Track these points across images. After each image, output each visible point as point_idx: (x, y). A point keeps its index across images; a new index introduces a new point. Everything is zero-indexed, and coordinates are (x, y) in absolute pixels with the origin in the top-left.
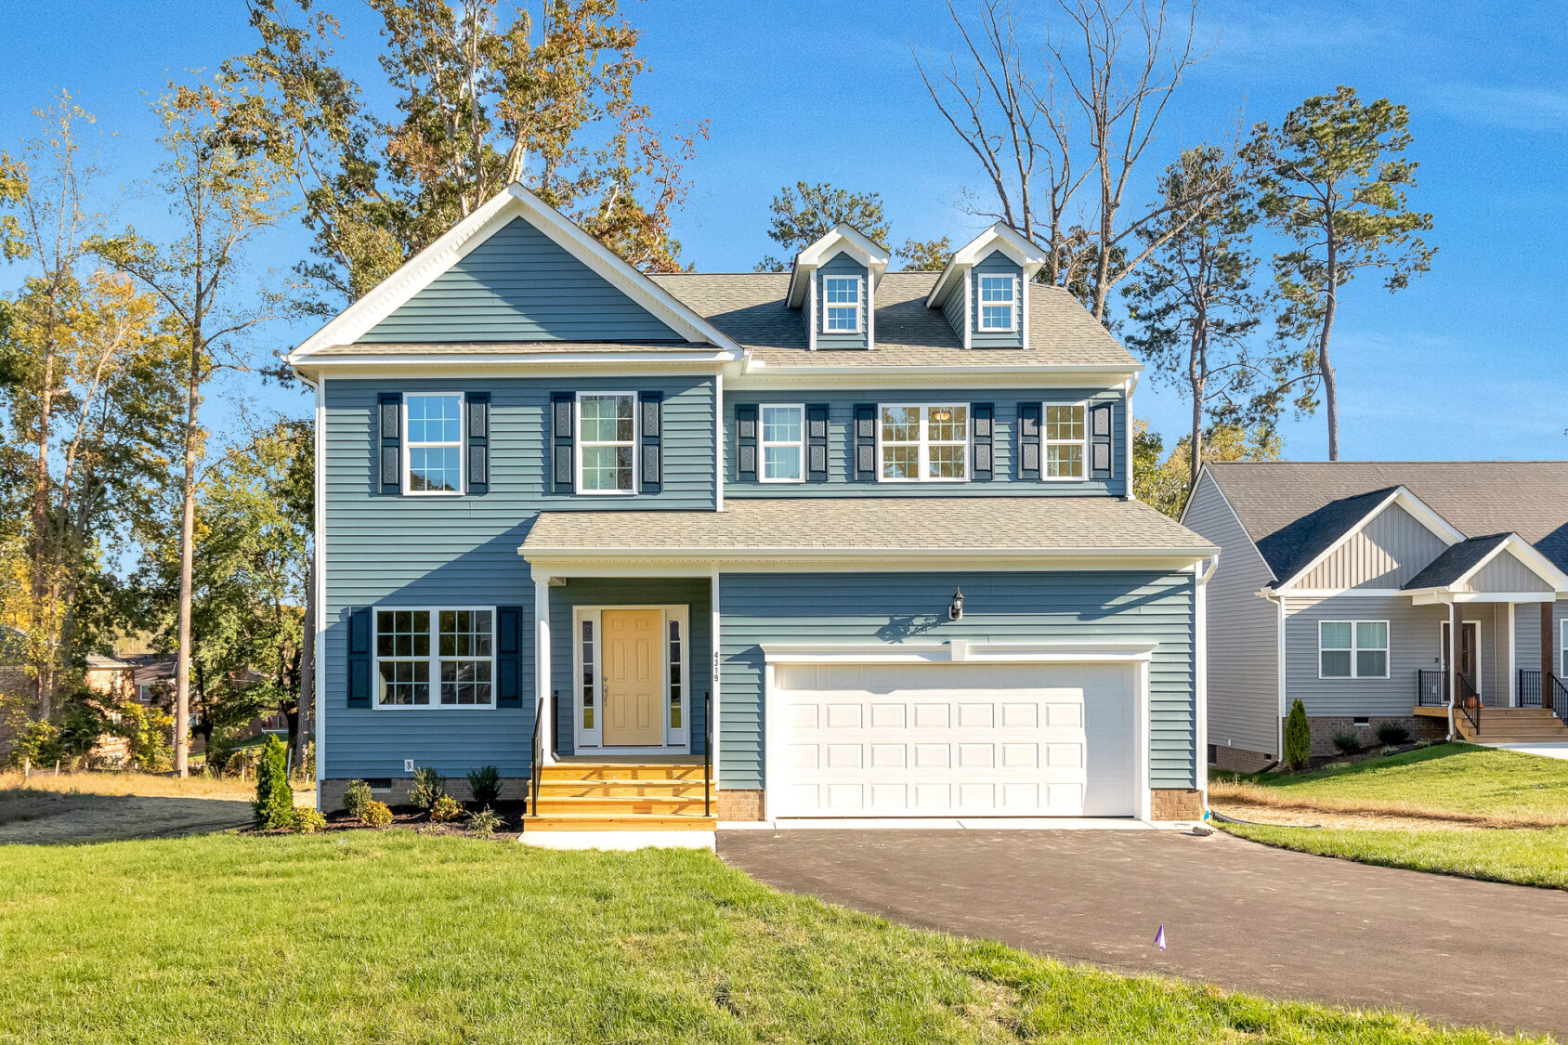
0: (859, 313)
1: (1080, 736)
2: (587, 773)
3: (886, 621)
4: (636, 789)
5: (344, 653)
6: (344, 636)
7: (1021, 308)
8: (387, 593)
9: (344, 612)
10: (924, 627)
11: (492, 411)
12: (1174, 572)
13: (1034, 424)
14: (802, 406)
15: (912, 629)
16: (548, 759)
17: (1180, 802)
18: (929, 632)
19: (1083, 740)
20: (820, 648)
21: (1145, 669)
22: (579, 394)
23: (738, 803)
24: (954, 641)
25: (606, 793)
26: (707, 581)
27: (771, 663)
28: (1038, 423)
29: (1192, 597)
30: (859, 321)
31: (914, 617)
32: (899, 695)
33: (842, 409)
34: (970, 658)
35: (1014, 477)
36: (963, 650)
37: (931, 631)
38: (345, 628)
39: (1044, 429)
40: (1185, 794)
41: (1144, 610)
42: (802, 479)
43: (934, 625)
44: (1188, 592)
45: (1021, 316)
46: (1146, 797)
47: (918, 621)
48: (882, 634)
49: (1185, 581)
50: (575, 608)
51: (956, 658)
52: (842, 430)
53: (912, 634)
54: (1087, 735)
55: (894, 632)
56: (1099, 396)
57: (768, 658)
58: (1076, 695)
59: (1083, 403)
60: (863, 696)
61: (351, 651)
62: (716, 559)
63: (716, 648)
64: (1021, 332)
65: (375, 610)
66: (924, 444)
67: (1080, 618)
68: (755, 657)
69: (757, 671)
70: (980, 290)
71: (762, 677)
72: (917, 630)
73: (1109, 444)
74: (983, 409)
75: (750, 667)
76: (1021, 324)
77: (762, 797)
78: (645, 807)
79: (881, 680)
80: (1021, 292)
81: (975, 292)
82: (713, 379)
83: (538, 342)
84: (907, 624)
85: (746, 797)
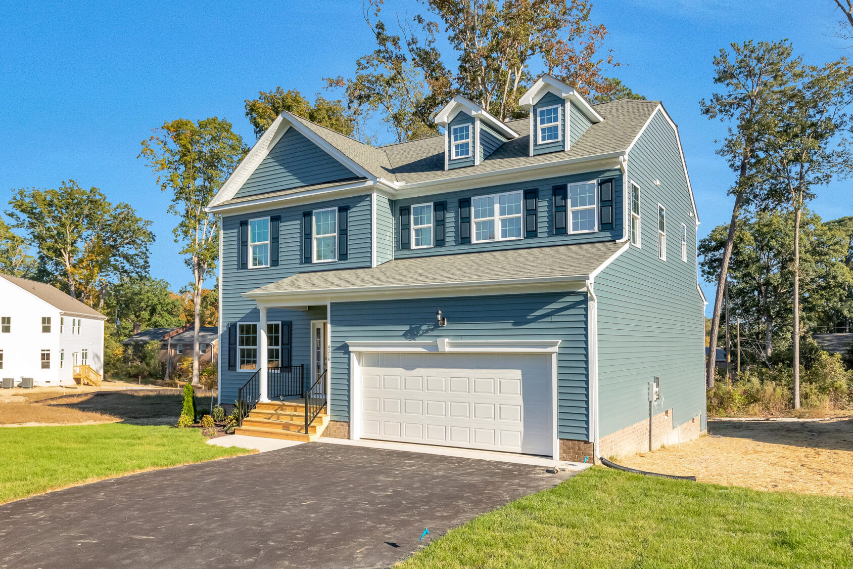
0: (471, 145)
1: (521, 402)
2: (277, 407)
3: (407, 328)
4: (289, 417)
5: (227, 344)
6: (227, 336)
7: (564, 125)
8: (243, 316)
9: (228, 325)
10: (427, 331)
11: (281, 224)
12: (573, 292)
13: (562, 199)
14: (432, 204)
15: (421, 332)
16: (264, 398)
17: (579, 449)
18: (429, 334)
19: (521, 403)
20: (377, 343)
21: (554, 357)
22: (314, 211)
23: (339, 428)
24: (439, 340)
25: (278, 418)
26: (326, 307)
27: (353, 352)
28: (565, 198)
29: (586, 309)
30: (470, 149)
31: (421, 325)
32: (419, 371)
33: (453, 203)
34: (448, 349)
35: (550, 234)
36: (446, 345)
37: (430, 333)
38: (228, 333)
39: (569, 201)
40: (582, 444)
41: (554, 318)
42: (432, 246)
43: (432, 330)
44: (584, 306)
45: (564, 131)
46: (557, 443)
47: (424, 327)
48: (406, 335)
49: (582, 298)
50: (312, 322)
51: (441, 350)
52: (453, 215)
53: (421, 335)
54: (524, 400)
55: (412, 334)
56: (605, 175)
57: (351, 349)
58: (517, 374)
59: (595, 182)
60: (400, 371)
61: (230, 344)
62: (330, 295)
63: (329, 343)
64: (564, 141)
65: (238, 324)
66: (497, 218)
67: (514, 324)
68: (344, 349)
69: (347, 356)
70: (539, 119)
71: (349, 359)
72: (423, 333)
73: (612, 206)
74: (531, 193)
75: (344, 353)
76: (564, 136)
77: (349, 426)
78: (286, 427)
79: (409, 362)
80: (564, 115)
81: (535, 121)
82: (370, 195)
83: (297, 187)
84: (418, 329)
85: (342, 425)
